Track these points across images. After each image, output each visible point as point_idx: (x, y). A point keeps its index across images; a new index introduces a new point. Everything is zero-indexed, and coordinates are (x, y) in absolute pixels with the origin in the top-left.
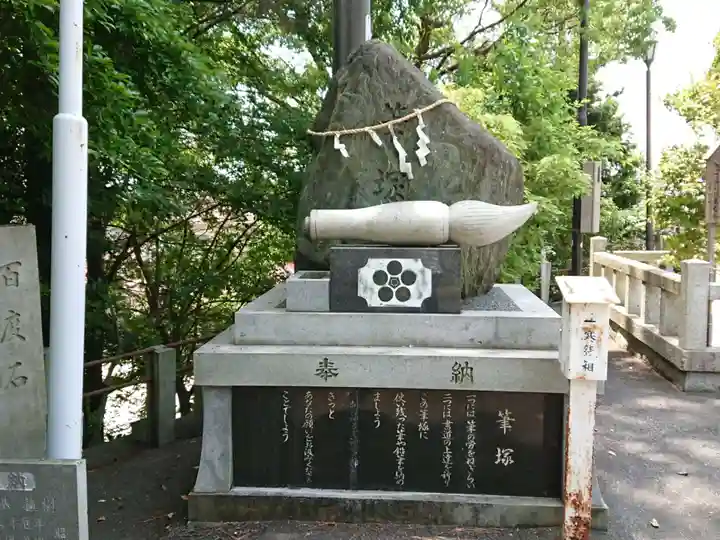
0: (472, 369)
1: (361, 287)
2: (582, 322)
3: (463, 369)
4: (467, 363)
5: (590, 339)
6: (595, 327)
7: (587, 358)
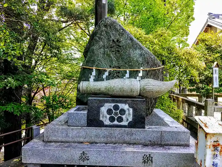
0: (152, 158)
1: (101, 115)
2: (213, 142)
3: (148, 158)
4: (150, 155)
5: (216, 151)
6: (219, 145)
7: (214, 160)
